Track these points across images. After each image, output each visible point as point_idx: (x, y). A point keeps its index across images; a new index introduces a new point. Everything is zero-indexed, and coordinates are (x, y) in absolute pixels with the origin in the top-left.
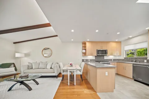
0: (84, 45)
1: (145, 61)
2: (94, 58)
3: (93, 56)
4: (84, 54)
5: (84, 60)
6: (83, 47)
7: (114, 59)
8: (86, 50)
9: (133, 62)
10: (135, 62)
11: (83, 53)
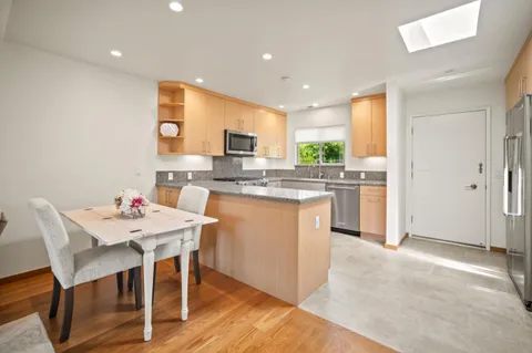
0: (166, 100)
1: (342, 175)
2: (208, 166)
3: (205, 155)
4: (166, 147)
5: (166, 173)
6: (161, 106)
7: (267, 171)
8: (179, 124)
9: (317, 177)
10: (322, 177)
11: (162, 139)
